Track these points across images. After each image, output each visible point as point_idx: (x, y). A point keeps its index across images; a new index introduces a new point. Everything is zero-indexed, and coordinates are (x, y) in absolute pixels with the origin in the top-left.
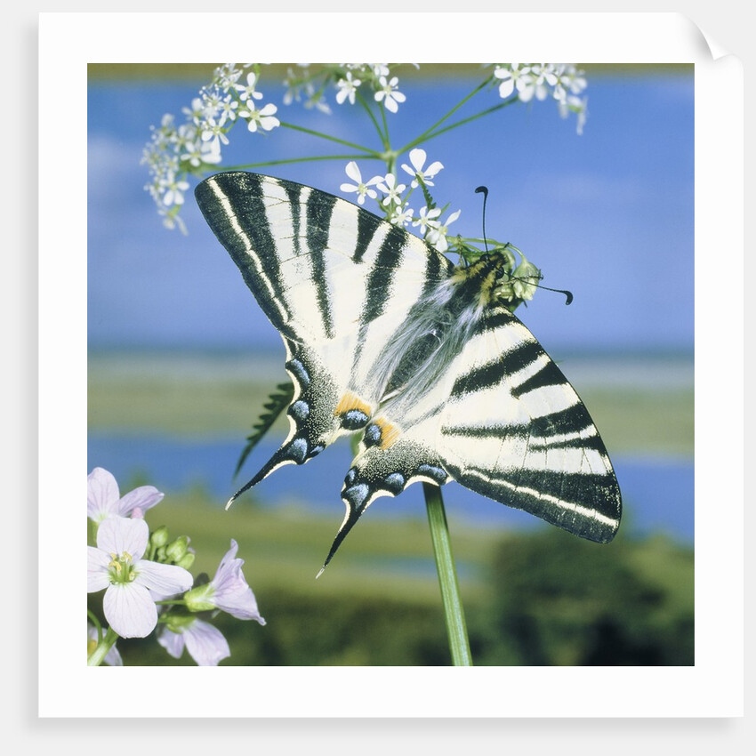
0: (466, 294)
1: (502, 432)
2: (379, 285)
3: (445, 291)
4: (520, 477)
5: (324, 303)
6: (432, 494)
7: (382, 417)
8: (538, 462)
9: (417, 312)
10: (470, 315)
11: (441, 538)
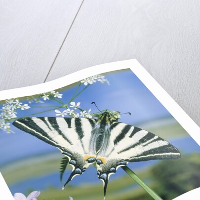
0: (103, 123)
1: (133, 146)
2: (79, 130)
3: (98, 125)
4: (145, 153)
5: (66, 138)
6: (125, 168)
7: (99, 157)
8: (147, 148)
9: (93, 132)
10: (107, 127)
11: (135, 177)
